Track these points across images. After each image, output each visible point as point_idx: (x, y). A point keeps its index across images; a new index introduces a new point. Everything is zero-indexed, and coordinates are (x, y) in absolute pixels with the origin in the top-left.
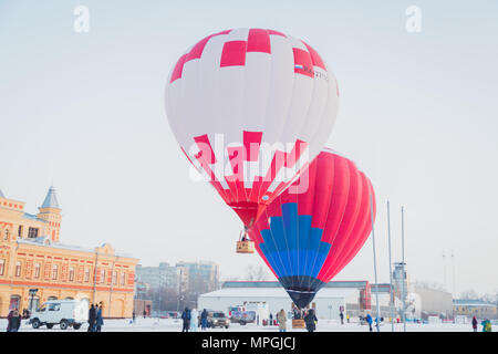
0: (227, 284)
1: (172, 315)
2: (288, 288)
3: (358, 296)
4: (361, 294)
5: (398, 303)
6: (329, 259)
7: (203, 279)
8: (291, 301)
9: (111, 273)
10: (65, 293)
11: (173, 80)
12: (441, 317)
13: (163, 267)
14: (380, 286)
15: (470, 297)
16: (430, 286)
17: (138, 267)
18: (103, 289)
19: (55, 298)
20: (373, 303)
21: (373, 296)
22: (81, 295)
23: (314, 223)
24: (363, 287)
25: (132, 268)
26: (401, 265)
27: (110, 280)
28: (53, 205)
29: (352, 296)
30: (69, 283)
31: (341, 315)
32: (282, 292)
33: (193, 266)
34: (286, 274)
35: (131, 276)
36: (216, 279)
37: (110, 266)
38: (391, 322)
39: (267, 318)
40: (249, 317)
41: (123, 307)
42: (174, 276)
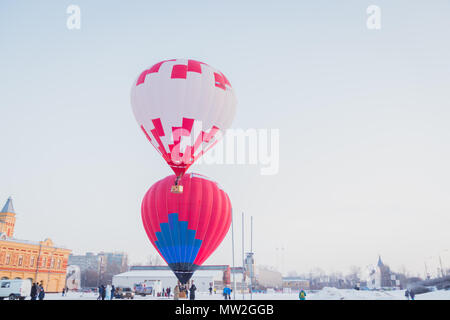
0: (134, 268)
1: (93, 290)
2: (174, 270)
3: (222, 275)
4: (225, 274)
5: (248, 280)
6: (202, 250)
7: (117, 264)
8: (177, 279)
9: (50, 260)
10: (15, 274)
11: (138, 84)
12: (275, 289)
13: (89, 255)
14: (237, 268)
15: (294, 276)
16: (269, 268)
17: (71, 256)
18: (43, 271)
19: (6, 278)
20: (232, 280)
21: (232, 276)
22: (27, 275)
23: (190, 226)
24: (226, 269)
25: (66, 257)
26: (250, 255)
27: (49, 265)
28: (9, 210)
29: (218, 276)
30: (18, 267)
31: (211, 289)
32: (171, 273)
33: (110, 255)
34: (173, 261)
35: (65, 262)
36: (126, 265)
37: (50, 254)
38: (243, 293)
39: (160, 291)
40: (148, 291)
41: (58, 285)
42: (97, 262)
